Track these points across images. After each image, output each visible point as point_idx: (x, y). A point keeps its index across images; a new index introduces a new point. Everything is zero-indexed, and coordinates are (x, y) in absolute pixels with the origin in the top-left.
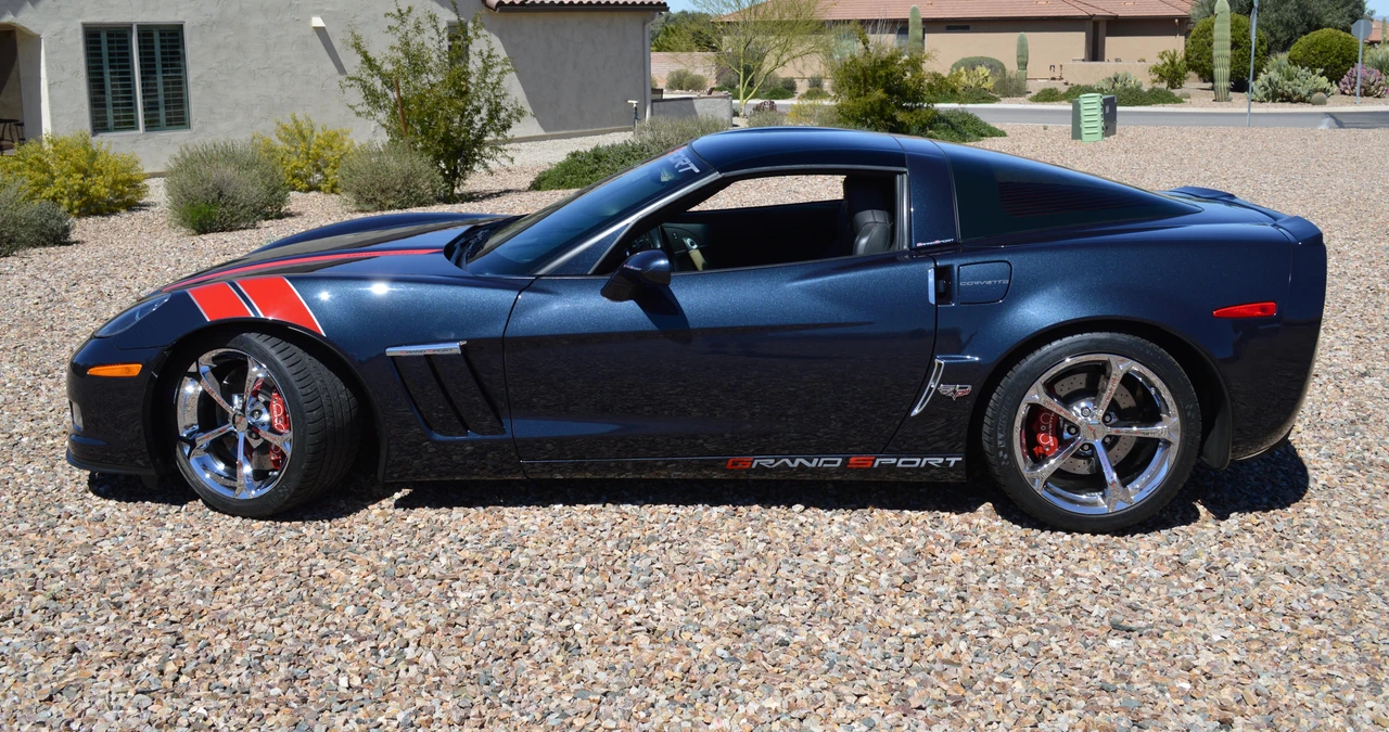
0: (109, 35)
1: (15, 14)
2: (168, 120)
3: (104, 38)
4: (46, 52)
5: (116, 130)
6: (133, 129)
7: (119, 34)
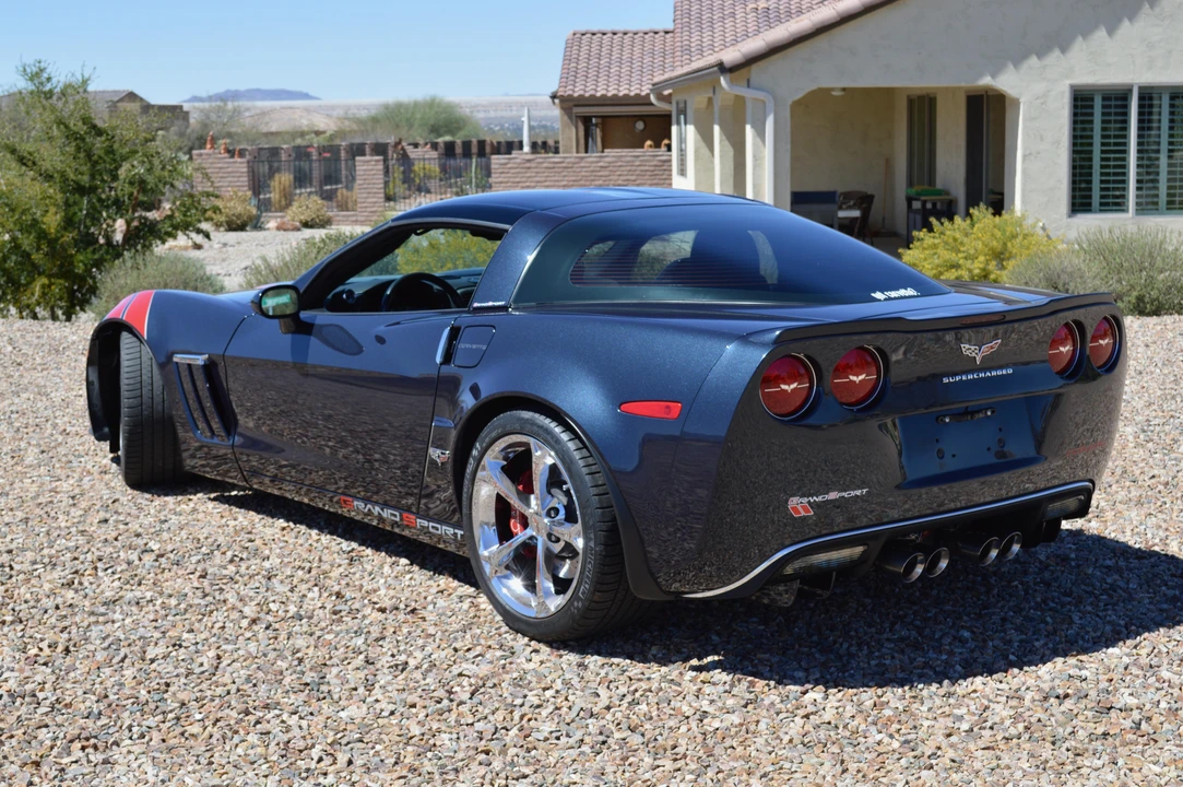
0: (1104, 99)
1: (994, 76)
2: (1169, 203)
3: (1098, 103)
4: (1024, 117)
5: (1101, 211)
6: (1123, 211)
7: (1117, 99)
